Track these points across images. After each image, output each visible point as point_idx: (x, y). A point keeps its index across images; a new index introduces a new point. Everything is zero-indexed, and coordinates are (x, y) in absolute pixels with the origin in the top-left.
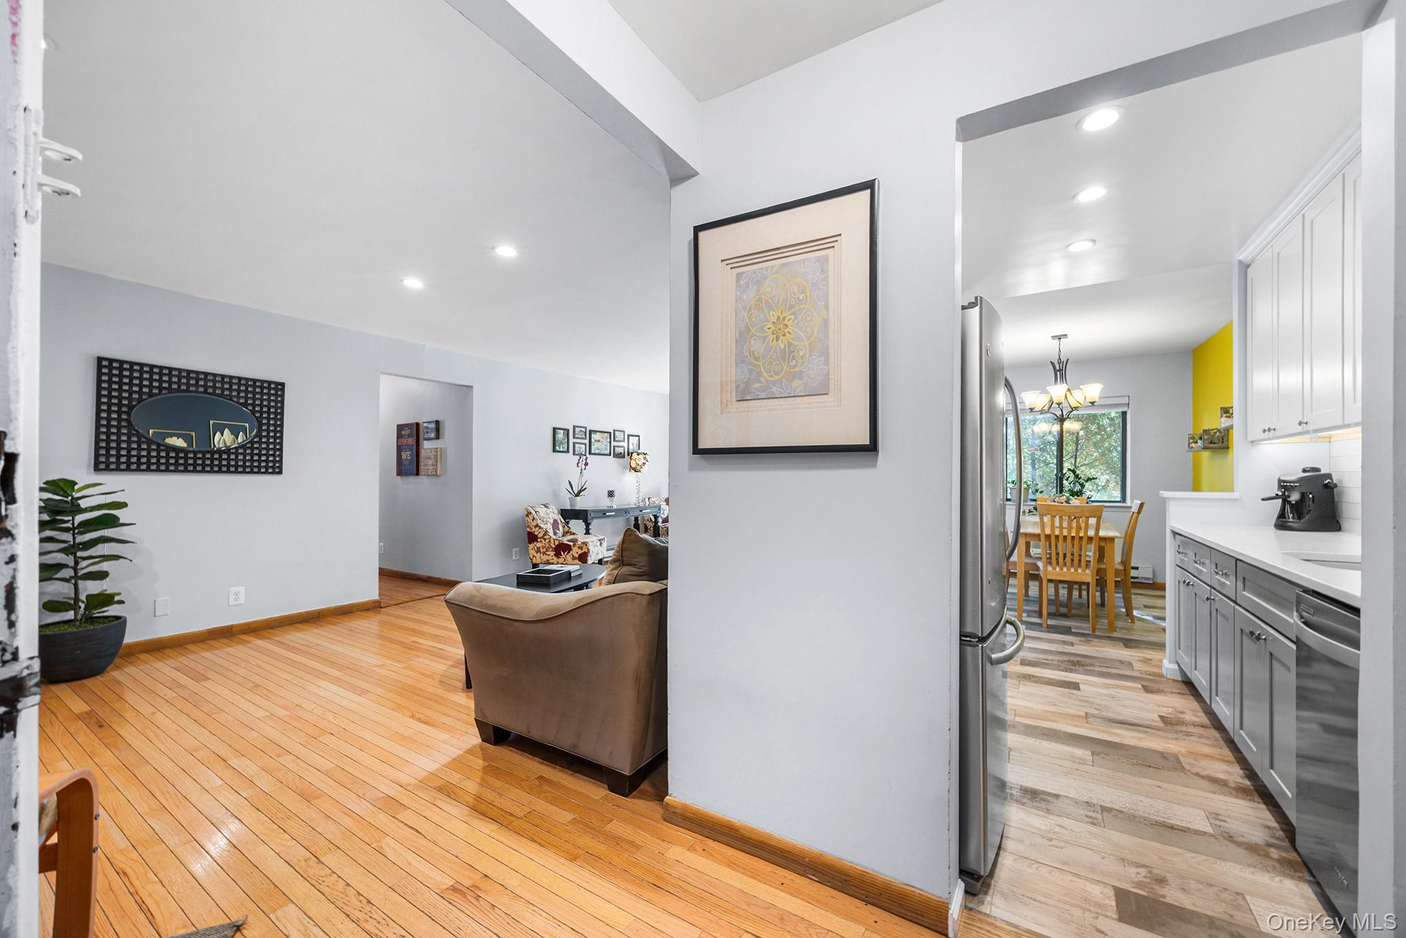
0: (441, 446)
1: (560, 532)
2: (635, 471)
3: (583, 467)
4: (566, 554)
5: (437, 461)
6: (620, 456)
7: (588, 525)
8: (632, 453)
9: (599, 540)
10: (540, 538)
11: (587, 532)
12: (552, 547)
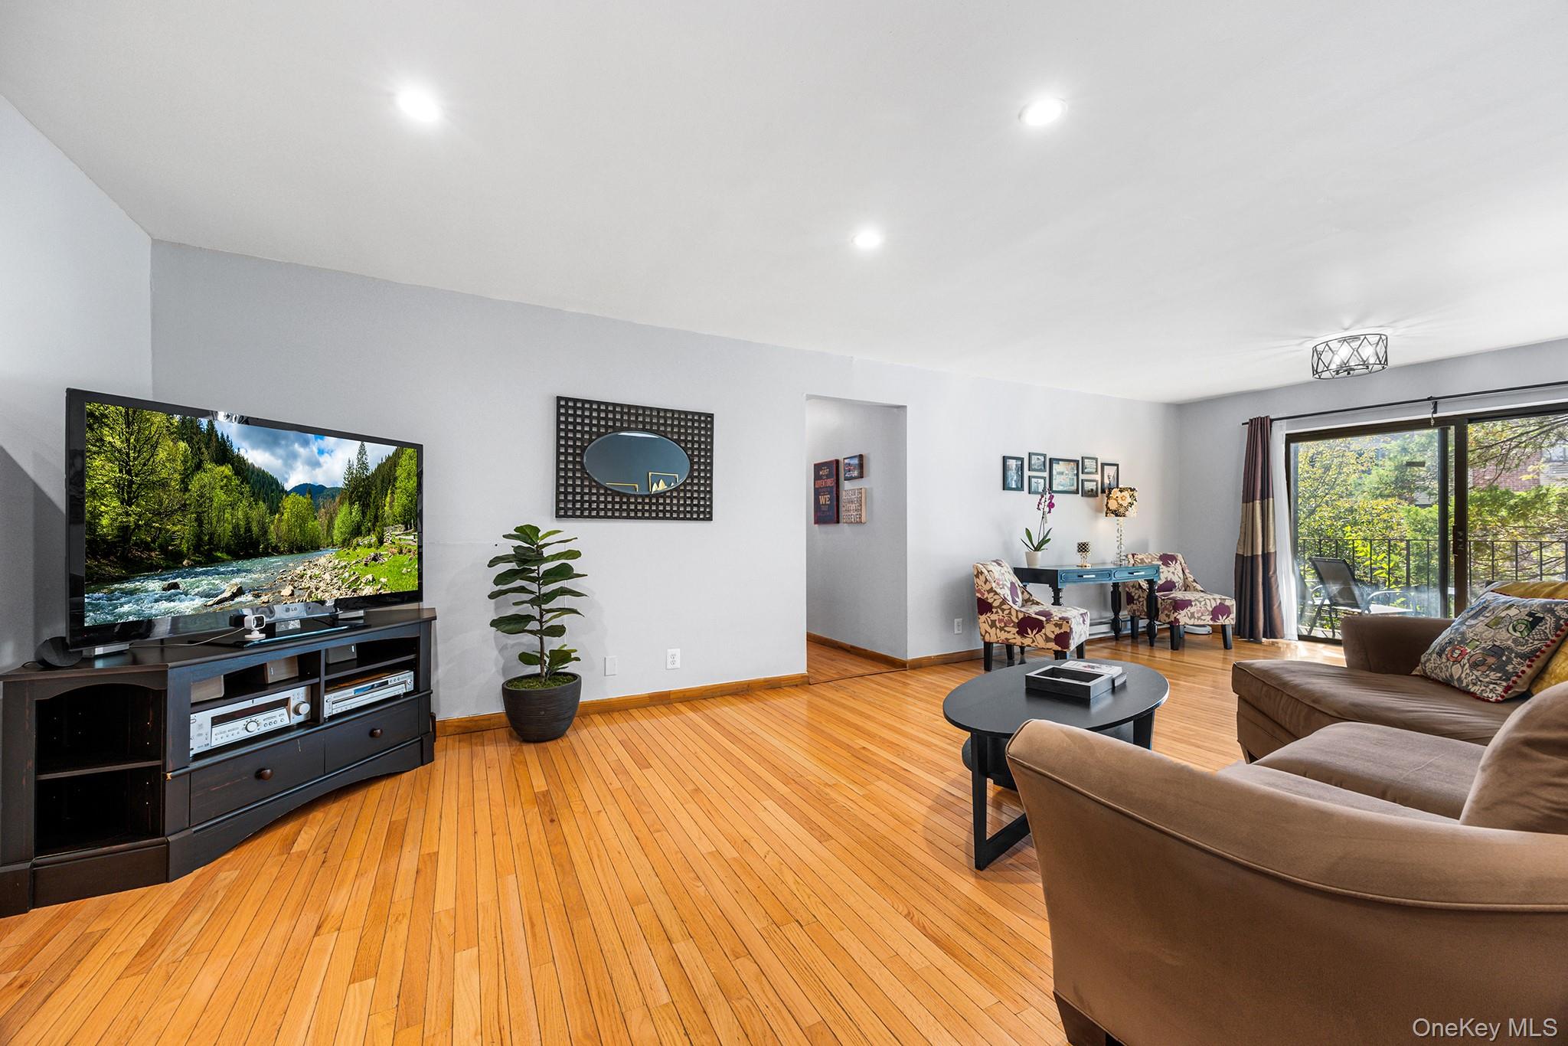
0: (866, 487)
1: (1019, 600)
2: (1117, 515)
3: (1047, 509)
4: (1035, 632)
5: (861, 505)
6: (1092, 494)
7: (1057, 592)
8: (1110, 489)
9: (1081, 614)
10: (996, 608)
11: (1057, 602)
12: (1013, 622)
